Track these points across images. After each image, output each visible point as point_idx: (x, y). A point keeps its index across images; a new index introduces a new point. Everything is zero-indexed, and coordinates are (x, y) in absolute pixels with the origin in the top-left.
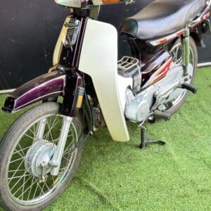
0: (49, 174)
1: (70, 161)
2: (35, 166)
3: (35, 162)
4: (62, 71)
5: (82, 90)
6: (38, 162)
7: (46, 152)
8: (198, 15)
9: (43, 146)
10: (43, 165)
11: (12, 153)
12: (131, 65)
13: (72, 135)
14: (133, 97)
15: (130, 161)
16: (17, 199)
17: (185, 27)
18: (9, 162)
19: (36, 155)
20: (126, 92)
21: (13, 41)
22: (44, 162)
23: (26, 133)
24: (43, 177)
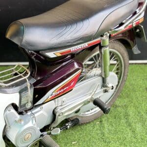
8: (124, 22)
17: (102, 36)
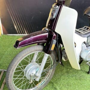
0: (35, 79)
1: (48, 74)
2: (28, 75)
3: (28, 73)
4: (47, 31)
5: (55, 41)
6: (29, 73)
7: (34, 69)
9: (34, 66)
10: (32, 75)
11: (16, 67)
12: (87, 31)
13: (51, 62)
14: (86, 48)
15: (80, 80)
16: (18, 89)
18: (14, 71)
19: (29, 69)
20: (82, 44)
21: (41, 13)
22: (33, 74)
23: (25, 59)
24: (31, 81)
